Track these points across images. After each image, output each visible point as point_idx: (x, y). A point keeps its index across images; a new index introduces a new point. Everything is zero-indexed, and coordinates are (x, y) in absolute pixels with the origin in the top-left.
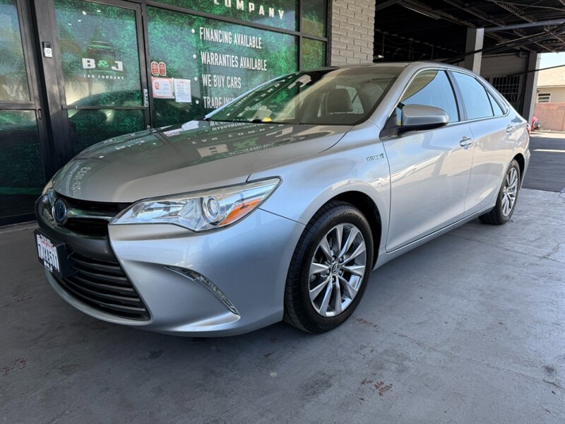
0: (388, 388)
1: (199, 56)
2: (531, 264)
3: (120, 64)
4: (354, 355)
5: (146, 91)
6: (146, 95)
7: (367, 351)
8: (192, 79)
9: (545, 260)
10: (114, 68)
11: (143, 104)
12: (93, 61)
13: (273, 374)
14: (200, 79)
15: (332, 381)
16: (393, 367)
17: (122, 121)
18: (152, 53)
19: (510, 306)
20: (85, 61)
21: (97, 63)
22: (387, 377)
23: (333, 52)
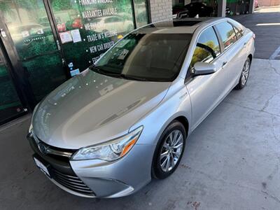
0: (199, 205)
1: (81, 15)
2: (256, 117)
3: (41, 30)
4: (182, 188)
5: (58, 41)
6: (58, 43)
7: (187, 184)
8: (79, 28)
9: (262, 113)
10: (39, 33)
11: (57, 48)
12: (27, 32)
13: (150, 204)
14: (84, 27)
15: (175, 204)
16: (200, 192)
19: (247, 147)
21: (29, 33)
22: (198, 199)
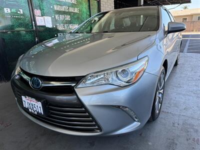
1: (54, 7)
3: (21, 10)
5: (33, 22)
6: (34, 24)
8: (51, 17)
10: (19, 12)
11: (33, 28)
12: (9, 9)
14: (55, 17)
17: (25, 36)
18: (34, 5)
20: (5, 9)
21: (11, 10)
23: (101, 5)
